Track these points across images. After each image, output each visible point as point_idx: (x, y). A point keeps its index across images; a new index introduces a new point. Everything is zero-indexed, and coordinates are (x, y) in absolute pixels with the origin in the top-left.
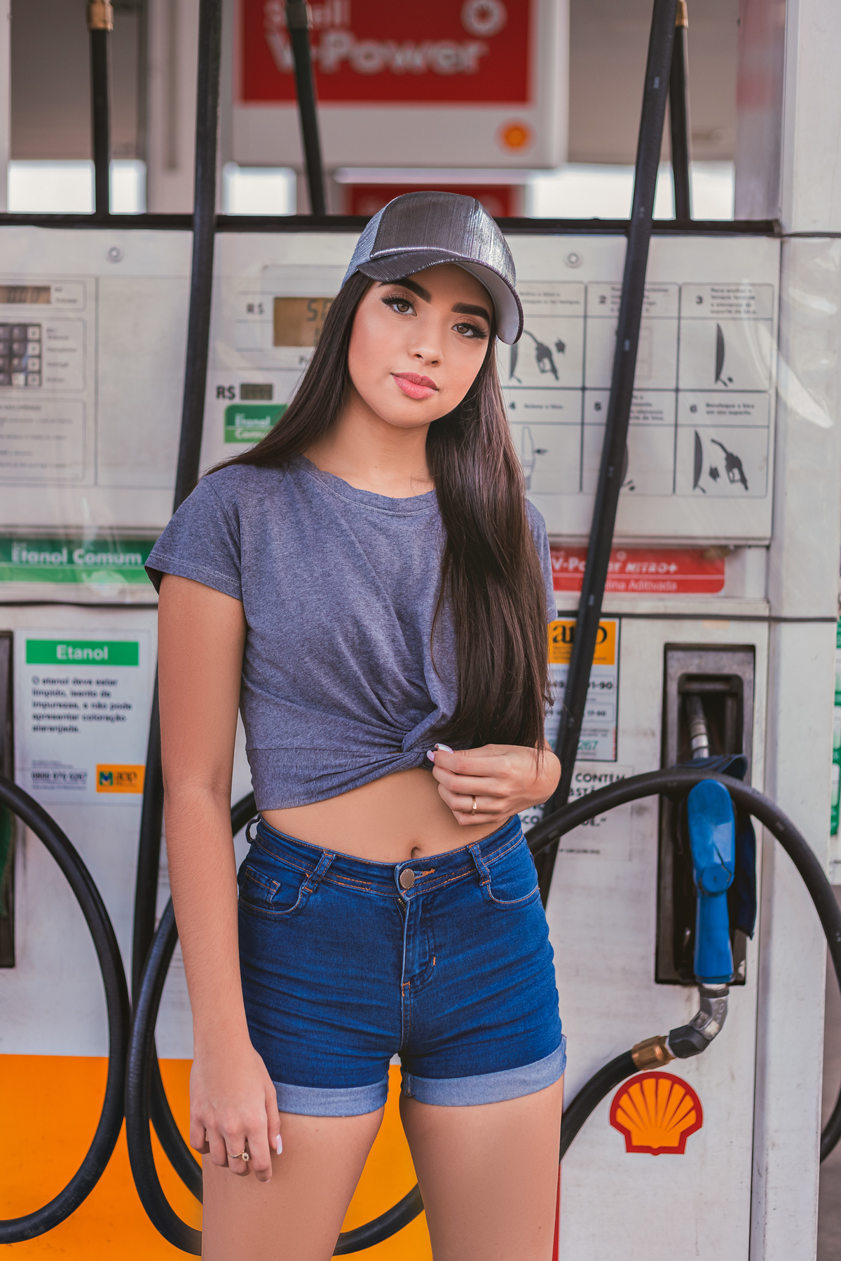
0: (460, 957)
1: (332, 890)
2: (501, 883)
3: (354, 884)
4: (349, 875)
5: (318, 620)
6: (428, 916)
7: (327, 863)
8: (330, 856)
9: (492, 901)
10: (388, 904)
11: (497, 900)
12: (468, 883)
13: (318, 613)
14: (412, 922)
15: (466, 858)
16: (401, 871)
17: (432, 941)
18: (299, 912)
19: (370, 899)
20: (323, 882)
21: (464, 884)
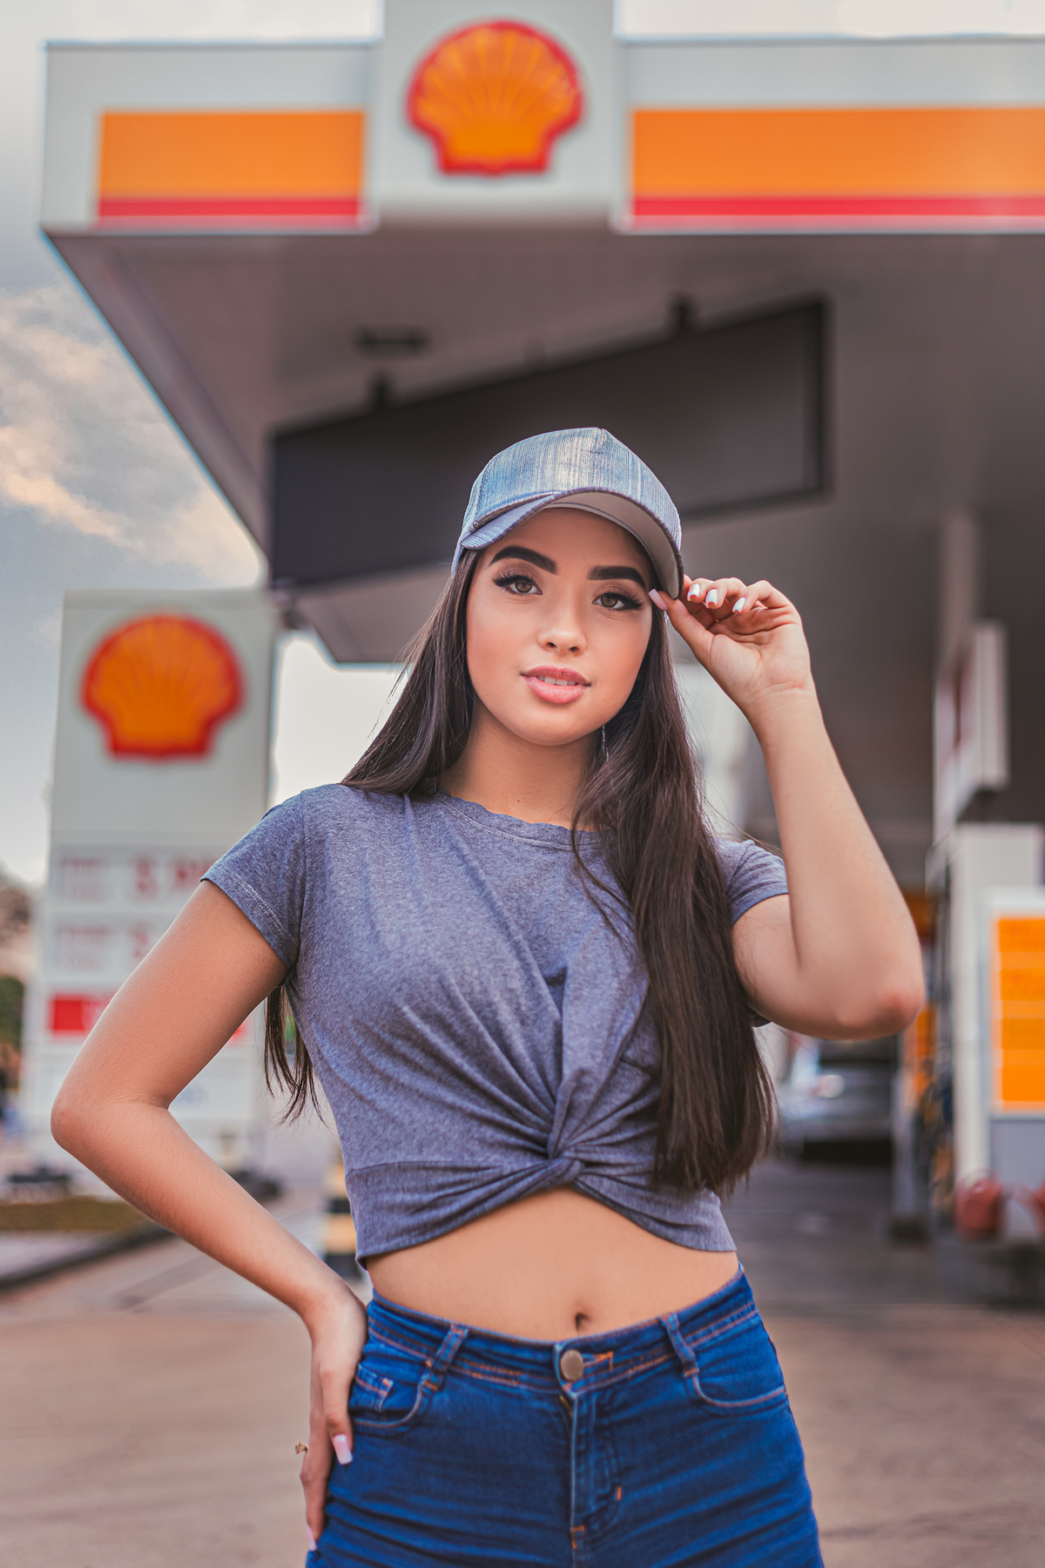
0: (659, 1487)
1: (465, 1385)
2: (716, 1375)
3: (495, 1375)
4: (488, 1361)
5: (423, 955)
6: (606, 1421)
7: (456, 1343)
8: (460, 1333)
9: (701, 1402)
10: (545, 1405)
11: (709, 1400)
12: (665, 1372)
13: (424, 946)
14: (583, 1431)
15: (658, 1335)
16: (562, 1353)
17: (614, 1462)
18: (418, 1421)
19: (519, 1398)
20: (450, 1372)
21: (658, 1375)
